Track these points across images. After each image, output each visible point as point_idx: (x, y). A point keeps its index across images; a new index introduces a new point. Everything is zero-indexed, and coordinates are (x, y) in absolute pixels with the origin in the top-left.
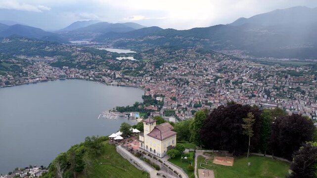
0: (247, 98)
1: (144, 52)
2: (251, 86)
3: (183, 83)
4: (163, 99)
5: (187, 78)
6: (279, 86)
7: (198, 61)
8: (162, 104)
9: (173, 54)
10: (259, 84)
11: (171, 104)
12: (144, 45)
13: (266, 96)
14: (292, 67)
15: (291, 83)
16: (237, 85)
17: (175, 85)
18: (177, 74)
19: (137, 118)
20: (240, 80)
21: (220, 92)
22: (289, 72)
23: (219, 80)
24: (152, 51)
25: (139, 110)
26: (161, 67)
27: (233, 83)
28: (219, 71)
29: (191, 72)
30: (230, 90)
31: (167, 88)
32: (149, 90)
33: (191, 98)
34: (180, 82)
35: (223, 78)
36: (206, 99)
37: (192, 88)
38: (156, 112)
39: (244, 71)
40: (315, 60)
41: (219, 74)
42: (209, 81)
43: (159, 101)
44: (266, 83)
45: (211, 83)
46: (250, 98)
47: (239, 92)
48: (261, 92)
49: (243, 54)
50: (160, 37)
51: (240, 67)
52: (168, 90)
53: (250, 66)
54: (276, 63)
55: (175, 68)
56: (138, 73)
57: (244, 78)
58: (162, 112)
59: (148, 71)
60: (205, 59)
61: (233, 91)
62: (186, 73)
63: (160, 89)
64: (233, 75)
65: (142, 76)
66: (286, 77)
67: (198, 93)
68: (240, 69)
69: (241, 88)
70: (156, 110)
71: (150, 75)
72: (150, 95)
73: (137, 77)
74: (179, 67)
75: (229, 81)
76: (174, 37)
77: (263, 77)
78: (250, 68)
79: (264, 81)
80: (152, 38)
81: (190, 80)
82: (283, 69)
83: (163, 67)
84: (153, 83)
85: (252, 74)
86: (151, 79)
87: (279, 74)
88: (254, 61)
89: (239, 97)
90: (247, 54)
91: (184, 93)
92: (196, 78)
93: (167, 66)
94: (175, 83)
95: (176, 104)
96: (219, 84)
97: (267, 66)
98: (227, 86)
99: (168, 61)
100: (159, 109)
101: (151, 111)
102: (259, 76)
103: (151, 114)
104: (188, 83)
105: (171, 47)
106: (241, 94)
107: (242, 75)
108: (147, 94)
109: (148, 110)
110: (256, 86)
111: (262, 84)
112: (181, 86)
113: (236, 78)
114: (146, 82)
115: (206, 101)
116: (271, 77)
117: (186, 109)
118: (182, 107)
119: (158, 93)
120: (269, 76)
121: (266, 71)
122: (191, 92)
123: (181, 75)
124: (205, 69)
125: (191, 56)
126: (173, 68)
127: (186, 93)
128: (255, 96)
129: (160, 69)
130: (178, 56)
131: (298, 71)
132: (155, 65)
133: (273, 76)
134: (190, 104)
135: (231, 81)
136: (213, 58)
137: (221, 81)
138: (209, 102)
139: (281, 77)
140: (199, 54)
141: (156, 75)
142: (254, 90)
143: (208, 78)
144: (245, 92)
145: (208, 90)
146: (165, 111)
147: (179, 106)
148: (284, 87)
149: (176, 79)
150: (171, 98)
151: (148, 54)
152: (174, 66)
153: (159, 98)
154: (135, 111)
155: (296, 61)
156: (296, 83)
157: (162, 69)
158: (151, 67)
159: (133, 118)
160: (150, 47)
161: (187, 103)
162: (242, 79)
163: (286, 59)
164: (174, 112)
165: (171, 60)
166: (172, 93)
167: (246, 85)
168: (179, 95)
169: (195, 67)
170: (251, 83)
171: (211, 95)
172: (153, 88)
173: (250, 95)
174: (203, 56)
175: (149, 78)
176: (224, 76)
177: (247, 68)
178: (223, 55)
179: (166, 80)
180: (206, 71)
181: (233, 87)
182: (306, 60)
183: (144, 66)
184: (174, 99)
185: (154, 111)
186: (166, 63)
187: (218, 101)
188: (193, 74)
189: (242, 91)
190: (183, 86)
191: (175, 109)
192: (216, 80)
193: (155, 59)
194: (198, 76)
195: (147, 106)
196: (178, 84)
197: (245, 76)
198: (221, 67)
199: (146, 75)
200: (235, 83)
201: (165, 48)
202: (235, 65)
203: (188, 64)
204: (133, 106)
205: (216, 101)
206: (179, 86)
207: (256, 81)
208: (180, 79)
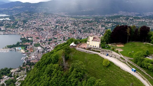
0: (72, 34)
1: (15, 15)
2: (73, 29)
3: (40, 30)
4: (32, 39)
5: (42, 27)
6: (84, 28)
7: (45, 19)
8: (32, 41)
9: (32, 16)
10: (76, 27)
11: (37, 41)
12: (13, 11)
13: (79, 33)
14: (88, 19)
15: (89, 26)
16: (66, 28)
17: (36, 31)
18: (36, 26)
19: (20, 50)
20: (67, 26)
21: (59, 32)
22: (87, 21)
23: (58, 27)
24: (20, 14)
25: (20, 46)
26: (27, 23)
27: (64, 28)
28: (57, 23)
29: (43, 24)
30: (64, 31)
31: (33, 33)
32: (23, 35)
33: (46, 37)
34: (39, 30)
35: (59, 26)
36: (53, 36)
37: (45, 32)
38: (30, 45)
39: (68, 22)
40: (95, 16)
41: (57, 24)
42: (53, 28)
43: (30, 40)
44: (79, 27)
45: (54, 29)
46: (73, 34)
47: (68, 32)
48: (77, 31)
49: (65, 14)
50: (22, 7)
51: (66, 20)
52: (34, 34)
53: (70, 20)
54: (81, 18)
55: (35, 23)
56: (15, 27)
57: (69, 25)
58: (33, 45)
59: (20, 25)
60: (49, 18)
61: (65, 32)
62: (41, 25)
63: (29, 34)
64: (64, 24)
65: (18, 28)
66: (86, 24)
67: (49, 34)
68: (66, 21)
69: (68, 30)
70: (30, 44)
71: (22, 27)
72: (25, 38)
73: (14, 29)
74: (36, 22)
75: (63, 27)
76: (30, 7)
77: (77, 24)
78: (71, 21)
79: (77, 26)
80: (18, 7)
81: (44, 28)
82: (84, 20)
83: (28, 23)
84: (25, 31)
85: (72, 23)
86: (23, 29)
87: (83, 22)
88: (71, 17)
89: (68, 34)
90: (67, 14)
91: (42, 35)
92: (46, 27)
93: (30, 22)
94: (36, 30)
95: (40, 40)
96: (58, 29)
97: (77, 19)
98: (62, 29)
99: (30, 19)
100: (31, 44)
101: (27, 45)
102: (75, 24)
103: (28, 47)
104: (43, 30)
105: (30, 12)
106: (69, 33)
107: (68, 24)
108: (23, 37)
109: (25, 45)
110: (74, 28)
111: (77, 27)
112: (39, 31)
113: (65, 26)
114: (20, 31)
115: (54, 37)
116: (80, 24)
117: (45, 42)
118: (43, 41)
119: (29, 36)
120: (79, 23)
121: (77, 21)
122: (45, 34)
123: (39, 26)
124: (50, 22)
125: (42, 16)
126: (34, 23)
127: (43, 35)
128: (75, 33)
129: (26, 24)
130: (35, 17)
131: (90, 20)
132: (23, 22)
133: (81, 23)
134: (46, 40)
135: (64, 27)
136: (53, 17)
137: (59, 27)
138: (55, 38)
139: (84, 23)
140: (45, 15)
141: (25, 27)
142: (74, 30)
143: (52, 26)
144: (70, 31)
145: (54, 32)
146: (35, 45)
147: (41, 41)
148: (86, 28)
149: (36, 28)
150: (36, 38)
151: (18, 16)
152: (34, 22)
153: (30, 38)
154: (18, 47)
155: (88, 16)
156: (90, 26)
157: (28, 24)
158: (21, 23)
159: (18, 50)
160: (18, 12)
161: (45, 40)
162: (68, 26)
163: (84, 16)
164: (39, 44)
165: (31, 19)
166: (36, 35)
167: (70, 28)
168: (39, 36)
169: (45, 21)
170: (72, 27)
171: (55, 34)
172: (25, 34)
173: (73, 33)
174: (48, 16)
175: (22, 29)
176: (59, 25)
177: (69, 20)
178: (57, 15)
179: (31, 29)
180: (51, 23)
181: (65, 30)
182: (92, 16)
183: (17, 23)
184: (38, 38)
185: (28, 45)
186: (29, 21)
187: (59, 37)
188: (44, 25)
189: (69, 31)
190: (41, 31)
191: (39, 43)
192: (56, 27)
193: (23, 19)
194: (47, 26)
195: (24, 43)
196: (38, 31)
197: (69, 24)
198: (57, 21)
199: (19, 27)
200: (65, 28)
201: (27, 13)
202: (63, 19)
203: (41, 20)
204: (16, 44)
205: (58, 37)
206: (39, 32)
207: (74, 26)
208: (39, 28)
